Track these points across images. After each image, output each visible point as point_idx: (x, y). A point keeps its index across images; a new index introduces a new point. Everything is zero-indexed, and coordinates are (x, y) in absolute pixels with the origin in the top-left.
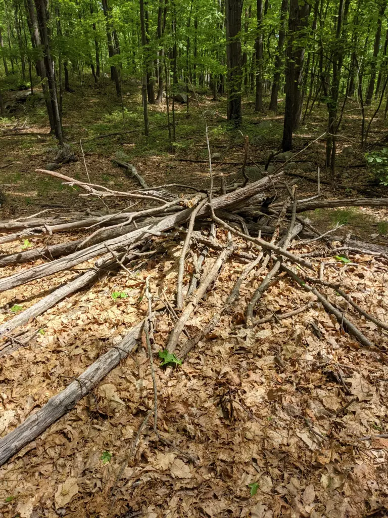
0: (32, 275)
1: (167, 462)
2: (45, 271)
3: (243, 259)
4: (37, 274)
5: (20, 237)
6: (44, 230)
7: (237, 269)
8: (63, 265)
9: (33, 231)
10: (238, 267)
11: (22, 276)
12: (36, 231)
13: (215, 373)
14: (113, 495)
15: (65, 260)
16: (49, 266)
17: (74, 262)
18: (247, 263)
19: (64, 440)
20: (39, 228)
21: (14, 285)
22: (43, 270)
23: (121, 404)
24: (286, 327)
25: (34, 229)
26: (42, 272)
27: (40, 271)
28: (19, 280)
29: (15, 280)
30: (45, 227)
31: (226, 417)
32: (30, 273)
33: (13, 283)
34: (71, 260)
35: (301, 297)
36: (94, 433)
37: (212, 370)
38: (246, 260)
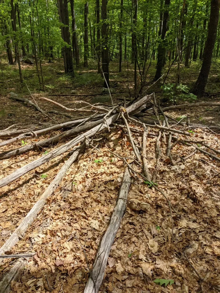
0: (51, 156)
1: (186, 224)
2: (57, 153)
3: (151, 136)
4: (54, 155)
5: (19, 139)
6: (32, 134)
7: (150, 141)
8: (65, 149)
9: (25, 135)
10: (151, 140)
11: (46, 157)
12: (27, 135)
13: (176, 186)
14: (174, 241)
15: (65, 146)
16: (59, 150)
17: (70, 147)
18: (154, 138)
19: (133, 226)
20: (29, 133)
21: (43, 162)
22: (56, 153)
23: (148, 205)
24: (189, 162)
25: (25, 134)
26: (56, 154)
27: (55, 153)
28: (45, 159)
29: (43, 160)
30: (32, 132)
31: (194, 202)
32: (50, 155)
33: (42, 161)
34: (68, 145)
35: (188, 149)
36: (144, 220)
37: (173, 184)
38: (153, 136)
